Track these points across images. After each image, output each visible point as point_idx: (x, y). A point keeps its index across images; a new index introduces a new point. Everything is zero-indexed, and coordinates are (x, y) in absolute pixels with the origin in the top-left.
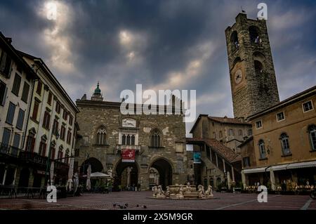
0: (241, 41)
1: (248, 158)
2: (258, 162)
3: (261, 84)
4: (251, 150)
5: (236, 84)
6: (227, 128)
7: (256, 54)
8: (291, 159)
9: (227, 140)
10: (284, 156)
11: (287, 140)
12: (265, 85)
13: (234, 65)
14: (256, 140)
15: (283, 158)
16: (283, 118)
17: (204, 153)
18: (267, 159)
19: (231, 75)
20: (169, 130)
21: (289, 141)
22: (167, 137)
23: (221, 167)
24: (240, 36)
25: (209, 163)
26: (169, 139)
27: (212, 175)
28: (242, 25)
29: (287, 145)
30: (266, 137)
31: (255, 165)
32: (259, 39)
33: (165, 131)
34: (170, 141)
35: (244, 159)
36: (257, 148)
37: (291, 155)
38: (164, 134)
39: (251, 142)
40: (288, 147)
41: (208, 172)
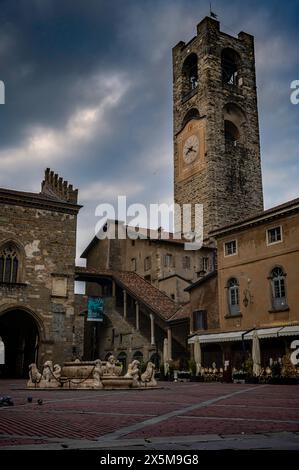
0: (203, 77)
1: (204, 313)
2: (223, 322)
3: (233, 170)
4: (212, 296)
5: (184, 165)
6: (161, 252)
7: (229, 108)
8: (286, 319)
9: (160, 276)
10: (274, 311)
11: (282, 281)
12: (240, 173)
13: (184, 125)
14: (223, 277)
15: (272, 317)
16: (279, 238)
17: (111, 301)
18: (241, 316)
19: (175, 144)
20: (41, 247)
21: (286, 282)
22: (34, 262)
23: (144, 329)
24: (203, 65)
25: (119, 322)
26: (38, 267)
27: (124, 345)
28: (209, 43)
29: (281, 291)
30: (242, 274)
31: (216, 328)
32: (237, 79)
33: (31, 249)
34: (42, 271)
35: (195, 315)
36: (223, 294)
37: (288, 310)
38: (29, 254)
39: (212, 283)
40: (283, 294)
41: (117, 341)
